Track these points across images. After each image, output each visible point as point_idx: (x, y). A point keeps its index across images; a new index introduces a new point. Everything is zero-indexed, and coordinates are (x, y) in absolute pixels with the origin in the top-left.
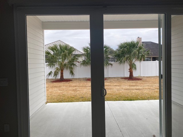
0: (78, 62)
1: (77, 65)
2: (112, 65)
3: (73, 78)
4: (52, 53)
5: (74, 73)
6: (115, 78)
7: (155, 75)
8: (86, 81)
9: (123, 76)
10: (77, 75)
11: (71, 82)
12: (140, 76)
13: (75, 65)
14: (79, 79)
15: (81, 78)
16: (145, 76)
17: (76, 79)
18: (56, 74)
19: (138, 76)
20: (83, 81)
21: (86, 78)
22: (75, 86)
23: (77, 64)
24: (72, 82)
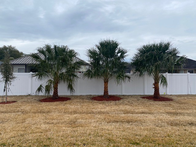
0: (80, 72)
1: (79, 76)
2: (129, 78)
3: (72, 96)
4: (42, 57)
5: (74, 88)
6: (132, 96)
7: (187, 94)
8: (91, 101)
9: (142, 94)
10: (78, 92)
11: (68, 101)
12: (165, 94)
13: (75, 76)
14: (81, 97)
15: (83, 96)
16: (173, 94)
17: (76, 97)
18: (48, 89)
19: (163, 94)
20: (87, 100)
21: (91, 95)
22: (75, 112)
23: (78, 74)
24: (71, 101)
